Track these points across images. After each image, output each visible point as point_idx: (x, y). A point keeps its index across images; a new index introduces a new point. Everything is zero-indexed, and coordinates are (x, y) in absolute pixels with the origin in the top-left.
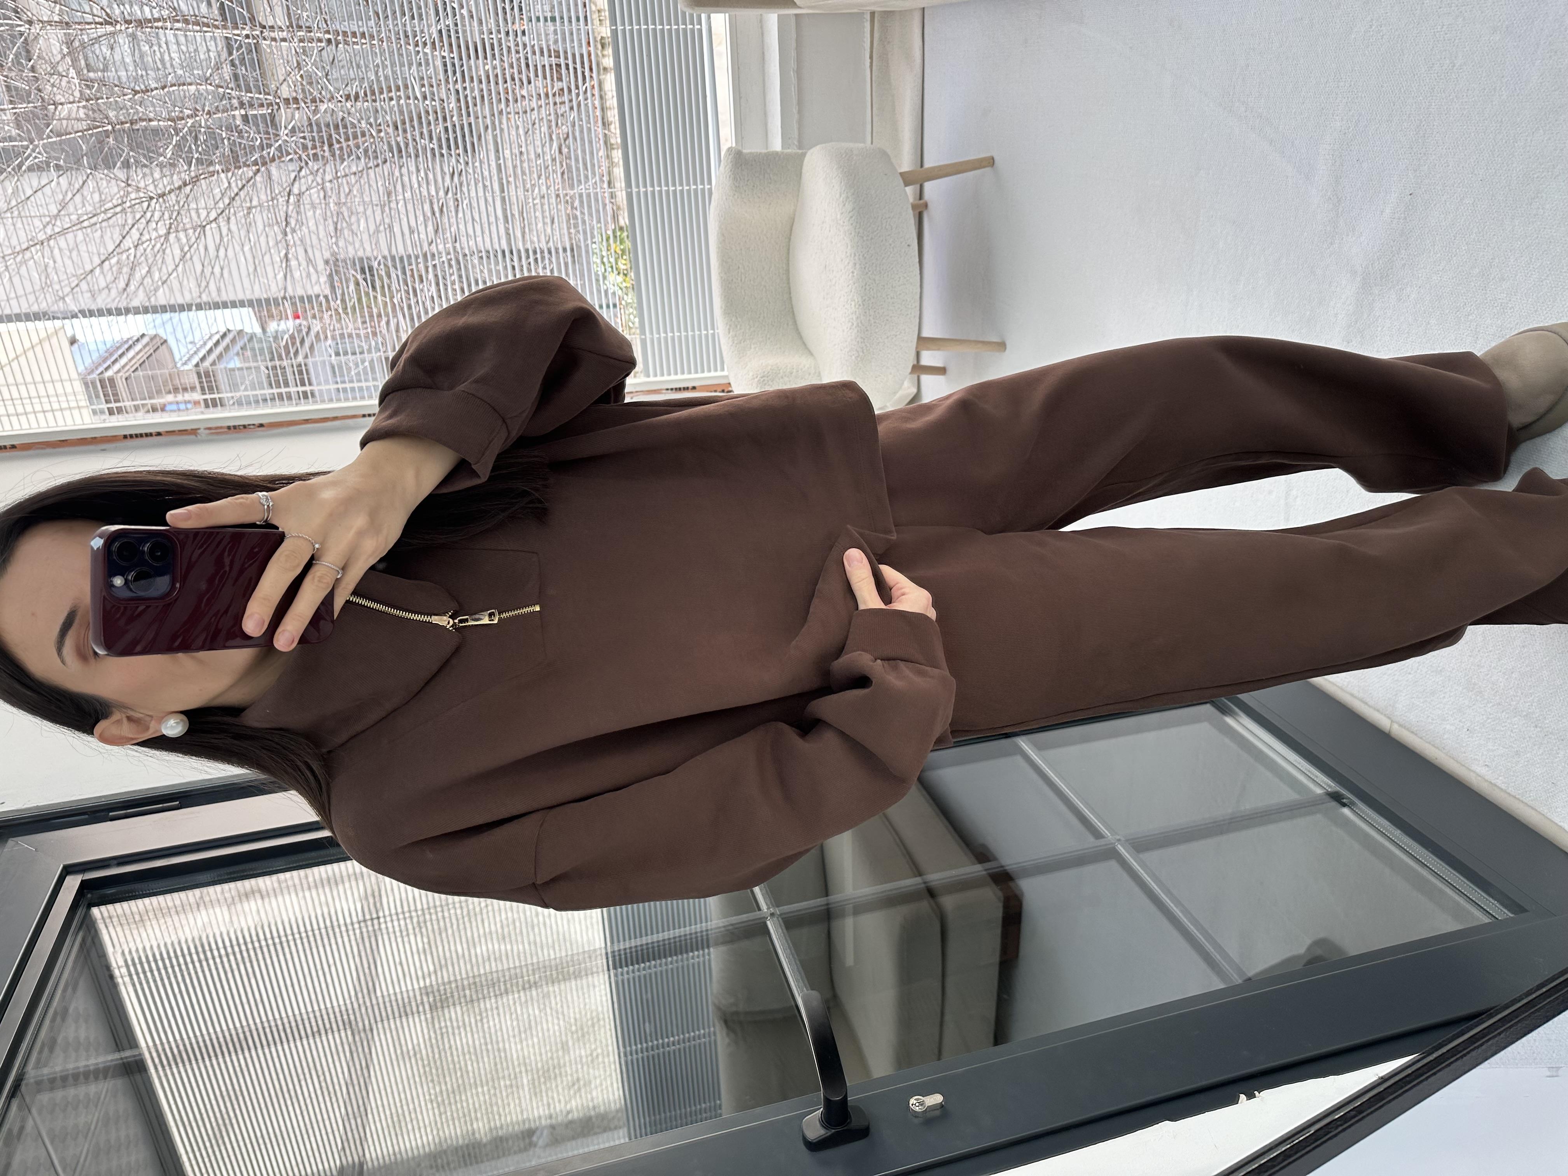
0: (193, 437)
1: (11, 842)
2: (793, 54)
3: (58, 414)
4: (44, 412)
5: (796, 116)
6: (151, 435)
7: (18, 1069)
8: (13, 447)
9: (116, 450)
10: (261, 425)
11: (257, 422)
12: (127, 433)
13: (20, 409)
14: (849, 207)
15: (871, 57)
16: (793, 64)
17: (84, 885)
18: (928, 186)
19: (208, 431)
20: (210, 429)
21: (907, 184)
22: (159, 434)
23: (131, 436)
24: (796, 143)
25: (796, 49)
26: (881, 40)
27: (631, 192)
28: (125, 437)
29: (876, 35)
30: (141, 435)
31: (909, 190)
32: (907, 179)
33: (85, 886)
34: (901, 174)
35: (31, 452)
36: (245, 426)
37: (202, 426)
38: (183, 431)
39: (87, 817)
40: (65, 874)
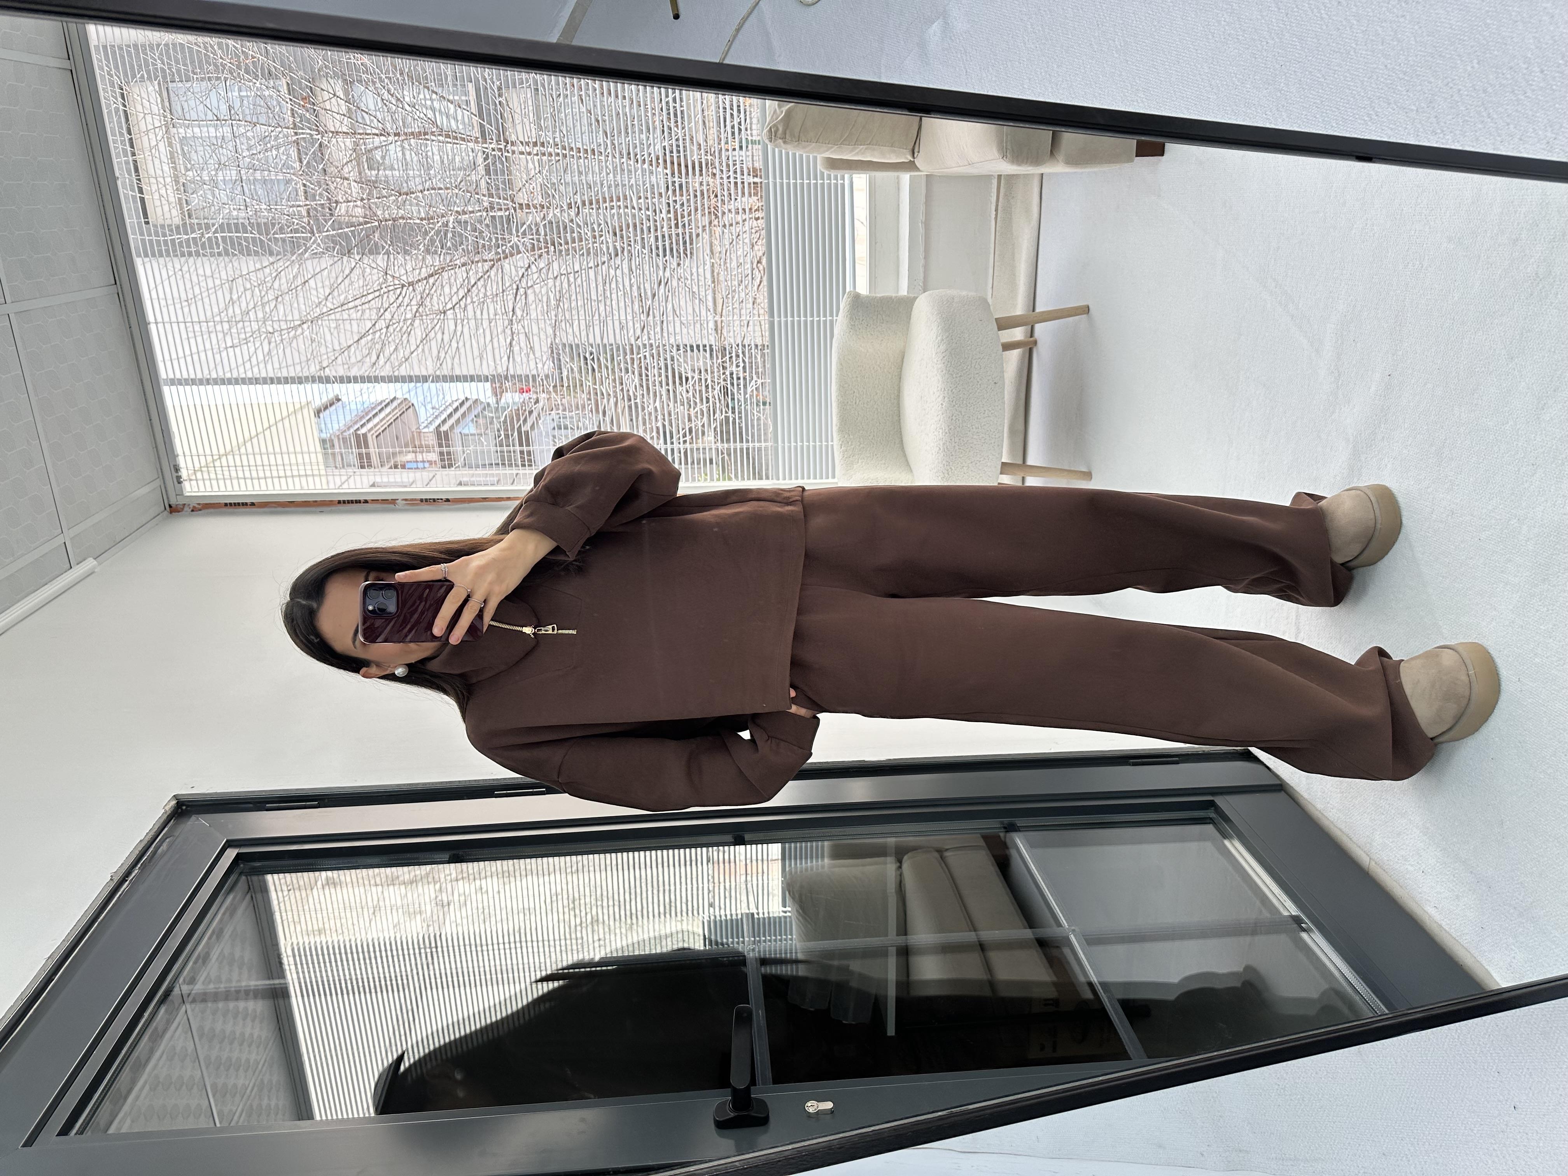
0: (392, 506)
1: (193, 818)
2: (923, 207)
3: (290, 480)
4: (279, 477)
5: (923, 261)
6: (359, 502)
7: (169, 983)
8: (253, 504)
9: (331, 512)
10: (448, 500)
11: (444, 497)
12: (341, 499)
13: (261, 474)
14: (943, 348)
15: (996, 210)
16: (921, 216)
19: (404, 502)
20: (406, 500)
21: (1000, 328)
22: (366, 502)
23: (344, 502)
24: (921, 284)
25: (926, 203)
26: (1006, 195)
27: (774, 321)
28: (340, 502)
29: (1002, 190)
30: (352, 502)
33: (240, 857)
34: (996, 321)
35: (266, 510)
36: (434, 500)
37: (400, 497)
38: (385, 501)
39: (251, 805)
40: (226, 847)
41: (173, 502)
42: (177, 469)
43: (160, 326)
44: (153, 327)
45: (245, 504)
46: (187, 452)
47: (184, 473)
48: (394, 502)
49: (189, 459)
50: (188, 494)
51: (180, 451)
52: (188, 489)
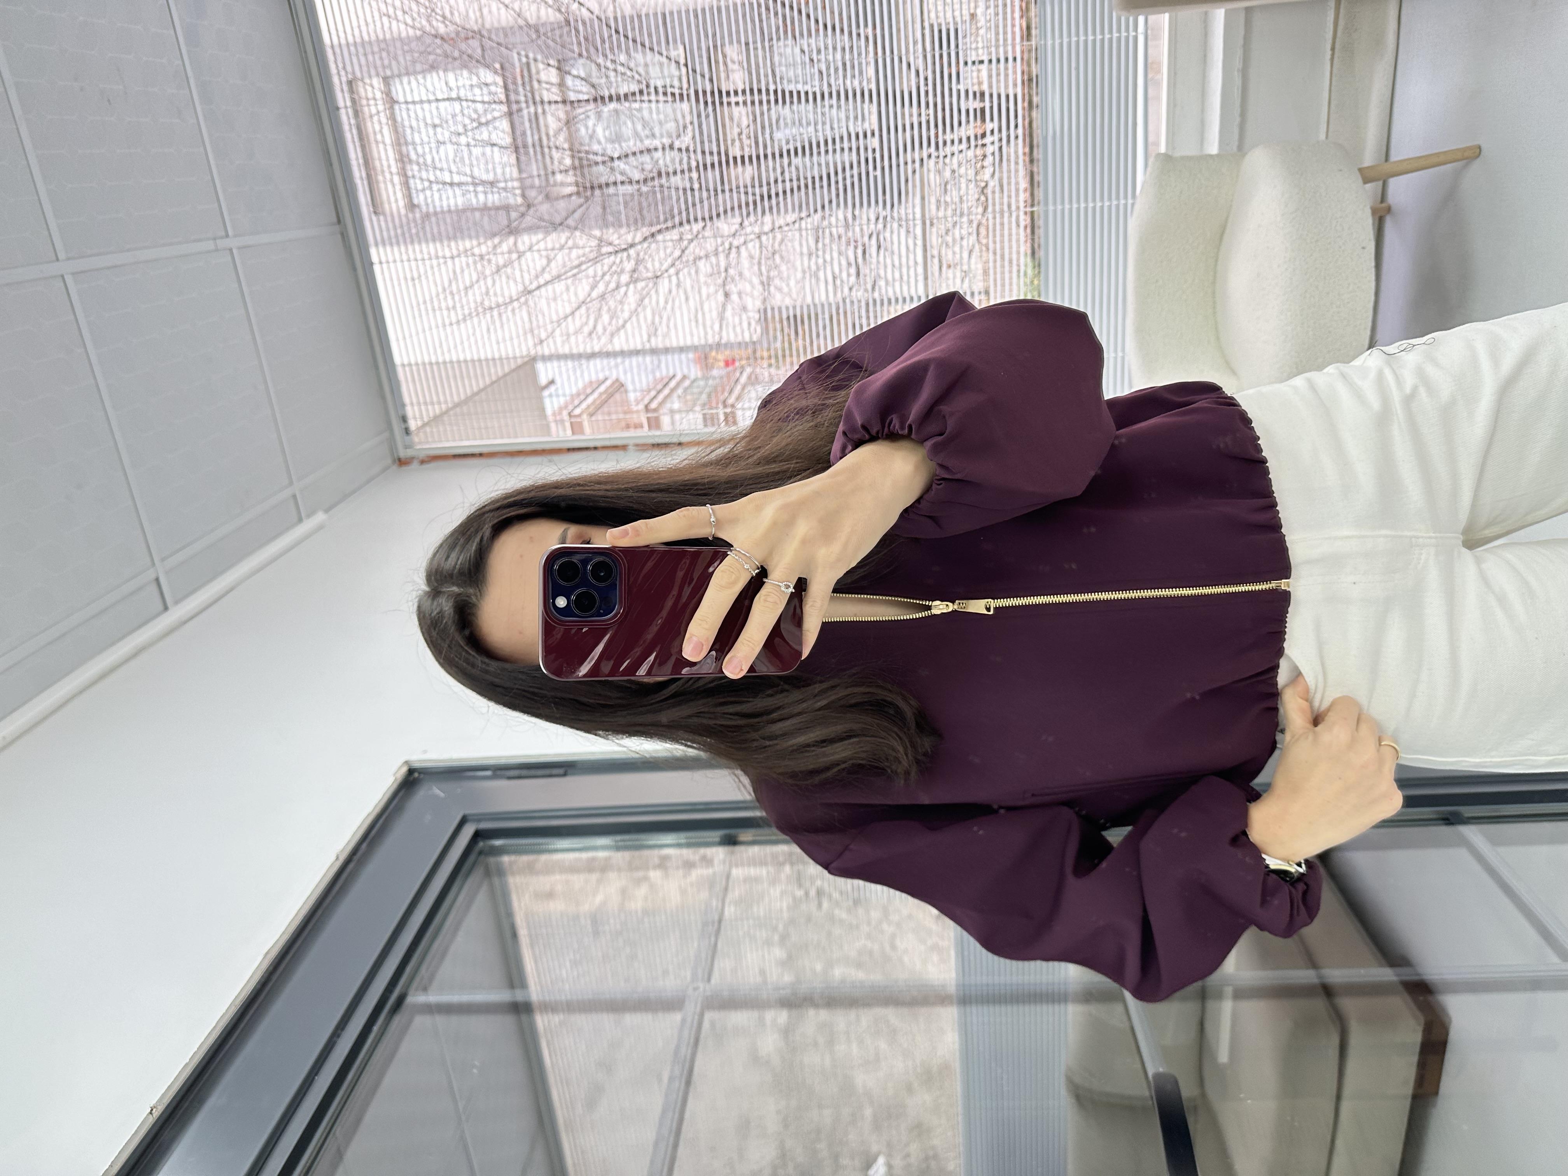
0: (623, 452)
1: (427, 788)
2: (1237, 52)
5: (1236, 120)
6: (589, 449)
8: (481, 455)
10: (680, 444)
12: (570, 446)
14: (1292, 207)
15: (1331, 50)
16: (1238, 63)
18: (1394, 184)
19: (634, 447)
21: (1366, 181)
22: (596, 449)
23: (574, 449)
25: (1242, 46)
26: (1343, 29)
28: (568, 449)
29: (1339, 24)
30: (581, 449)
31: (1368, 186)
32: (1367, 176)
33: (478, 835)
34: (1360, 170)
36: (666, 444)
37: (631, 442)
38: (615, 447)
39: (489, 773)
40: (463, 822)
41: (403, 453)
42: (404, 419)
43: (385, 266)
44: (377, 268)
45: (473, 455)
46: (415, 401)
47: (413, 425)
48: (624, 448)
49: (416, 408)
50: (418, 447)
51: (407, 400)
52: (416, 439)
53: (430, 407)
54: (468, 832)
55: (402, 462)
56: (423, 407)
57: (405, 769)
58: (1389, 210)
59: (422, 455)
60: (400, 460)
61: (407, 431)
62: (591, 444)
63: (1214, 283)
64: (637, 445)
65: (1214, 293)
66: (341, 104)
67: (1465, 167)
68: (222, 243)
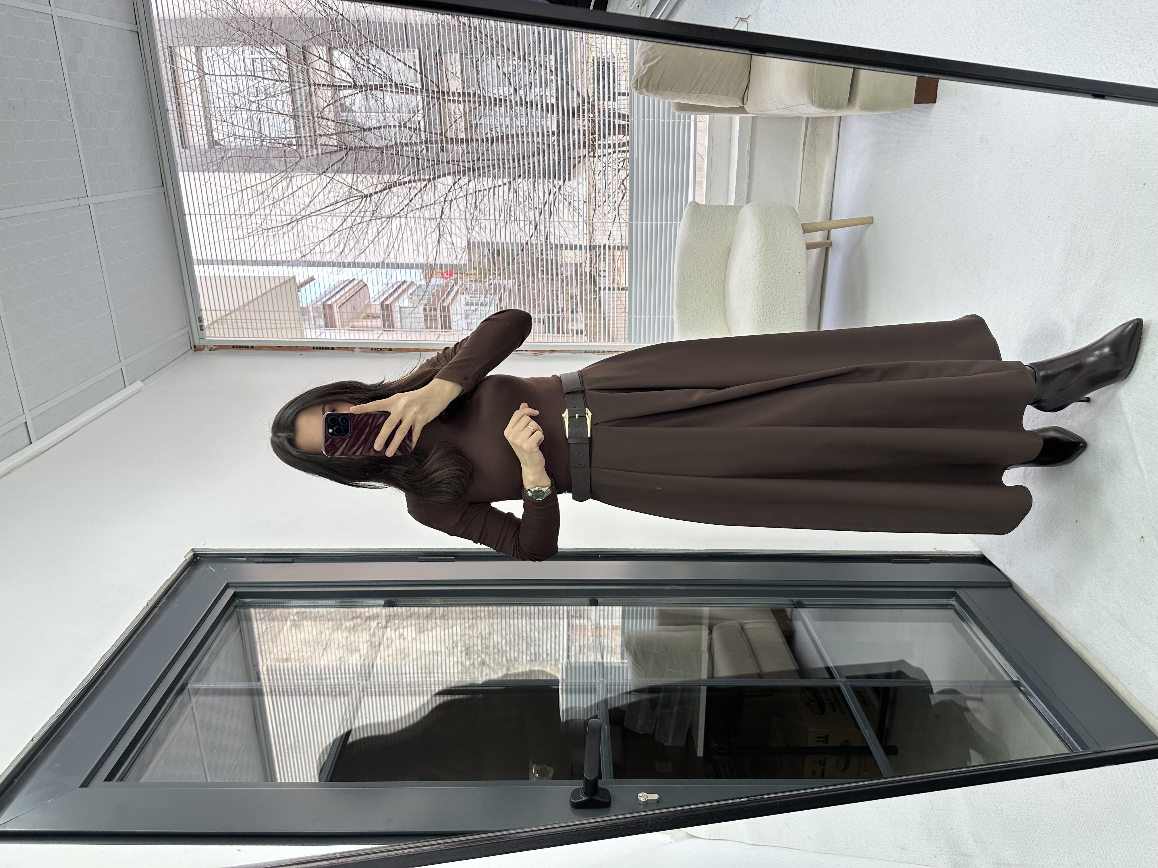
0: (351, 352)
1: (205, 566)
2: (748, 140)
3: (279, 331)
4: (272, 329)
5: (747, 181)
6: (328, 348)
7: (184, 681)
8: (252, 347)
9: (306, 355)
10: (391, 349)
11: (388, 347)
12: (316, 345)
13: (259, 326)
14: (760, 245)
15: (804, 144)
17: (235, 595)
18: (833, 232)
19: (360, 350)
22: (332, 348)
23: (317, 348)
24: (745, 198)
25: (751, 137)
26: (812, 133)
27: (632, 224)
28: (314, 348)
29: (809, 130)
30: (322, 348)
35: (262, 352)
36: (381, 349)
37: (357, 346)
38: (346, 349)
39: (245, 559)
40: (227, 586)
41: (197, 344)
42: (200, 320)
43: (193, 217)
44: (188, 217)
45: (246, 347)
46: (208, 307)
47: (205, 323)
48: (352, 349)
49: (209, 313)
50: (208, 339)
51: (203, 307)
52: (208, 335)
53: (218, 313)
54: (230, 593)
55: (196, 349)
56: (214, 313)
57: (192, 554)
58: (831, 244)
59: (211, 345)
60: (195, 347)
61: (202, 328)
62: (330, 346)
63: (724, 281)
64: (361, 348)
65: (724, 287)
66: (169, 107)
67: (866, 228)
68: (83, 201)
